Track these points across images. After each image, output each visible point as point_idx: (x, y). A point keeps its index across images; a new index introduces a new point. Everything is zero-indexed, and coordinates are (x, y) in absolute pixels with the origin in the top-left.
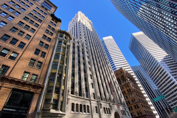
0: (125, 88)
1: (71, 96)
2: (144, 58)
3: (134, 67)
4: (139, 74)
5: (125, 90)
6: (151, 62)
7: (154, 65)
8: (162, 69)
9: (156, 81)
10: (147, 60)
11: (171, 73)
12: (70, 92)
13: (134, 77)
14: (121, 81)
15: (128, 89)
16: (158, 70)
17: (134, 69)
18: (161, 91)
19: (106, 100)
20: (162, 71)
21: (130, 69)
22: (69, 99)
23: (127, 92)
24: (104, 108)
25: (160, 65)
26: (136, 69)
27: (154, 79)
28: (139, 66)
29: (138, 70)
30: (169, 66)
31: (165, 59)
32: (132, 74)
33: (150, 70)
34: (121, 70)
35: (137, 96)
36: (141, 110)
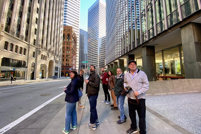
0: (66, 45)
1: (5, 33)
2: (93, 29)
3: (82, 30)
4: (82, 38)
5: (66, 46)
6: (95, 34)
7: (95, 38)
8: (97, 44)
9: (89, 48)
10: (93, 32)
11: (100, 48)
12: (4, 29)
13: (77, 39)
14: (66, 38)
15: (68, 46)
16: (95, 42)
17: (81, 32)
18: (88, 56)
19: (46, 49)
20: (96, 45)
21: (79, 31)
22: (3, 36)
23: (66, 48)
24: (42, 55)
25: (98, 40)
26: (82, 33)
27: (89, 47)
28: (86, 32)
29: (83, 35)
30: (102, 44)
31: (103, 38)
32: (77, 36)
33: (91, 40)
34: (70, 29)
35: (72, 53)
36: (70, 63)
